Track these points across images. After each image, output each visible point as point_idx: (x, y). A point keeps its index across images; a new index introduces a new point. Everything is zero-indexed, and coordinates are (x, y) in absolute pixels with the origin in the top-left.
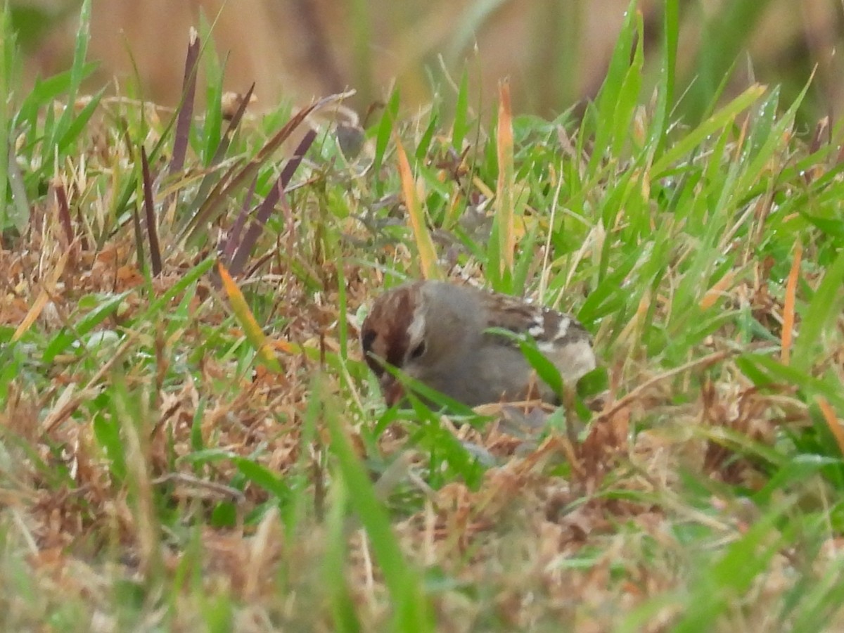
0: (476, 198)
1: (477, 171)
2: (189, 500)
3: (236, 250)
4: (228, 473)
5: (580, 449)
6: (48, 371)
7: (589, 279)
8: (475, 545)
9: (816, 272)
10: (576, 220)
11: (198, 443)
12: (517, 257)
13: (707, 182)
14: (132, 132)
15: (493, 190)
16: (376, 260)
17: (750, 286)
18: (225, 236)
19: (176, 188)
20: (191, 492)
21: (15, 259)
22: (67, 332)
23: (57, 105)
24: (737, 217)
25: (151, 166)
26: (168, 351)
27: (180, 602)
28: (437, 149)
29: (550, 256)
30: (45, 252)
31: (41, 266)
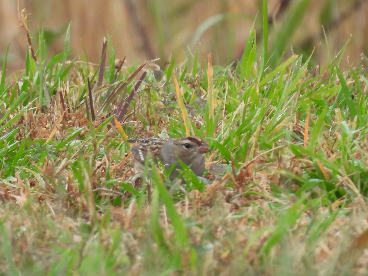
0: (200, 94)
1: (201, 85)
2: (105, 196)
3: (120, 112)
4: (118, 187)
5: (237, 178)
6: (57, 154)
7: (239, 121)
8: (202, 211)
9: (315, 118)
10: (234, 101)
11: (108, 178)
12: (215, 114)
13: (279, 88)
14: (84, 73)
15: (206, 91)
16: (167, 115)
17: (293, 122)
18: (116, 108)
19: (100, 91)
20: (106, 194)
21: (46, 116)
22: (64, 141)
23: (59, 64)
24: (289, 99)
25: (91, 84)
26: (98, 147)
27: (103, 230)
28: (187, 77)
29: (225, 113)
30: (56, 114)
31: (55, 118)
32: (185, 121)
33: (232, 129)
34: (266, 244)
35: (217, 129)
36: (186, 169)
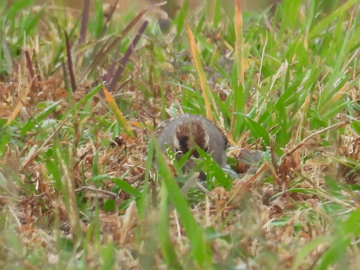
0: (225, 51)
1: (225, 38)
2: (92, 199)
3: (112, 79)
4: (110, 185)
6: (23, 139)
7: (281, 88)
8: (230, 216)
10: (273, 60)
11: (96, 172)
12: (246, 79)
13: (336, 41)
14: (60, 23)
15: (233, 46)
16: (179, 82)
17: (357, 89)
18: (106, 73)
19: (82, 50)
20: (94, 195)
21: (6, 86)
22: (32, 120)
23: (25, 12)
24: (350, 57)
25: (70, 40)
26: (80, 128)
27: (89, 247)
28: (206, 28)
29: (261, 78)
30: (20, 83)
31: (19, 89)
32: (203, 91)
33: (269, 100)
34: (320, 262)
35: (249, 100)
36: (205, 158)
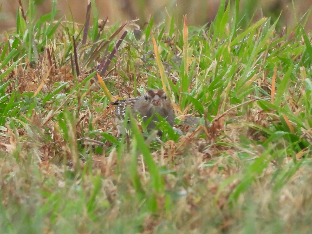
0: (177, 52)
1: (177, 43)
2: (88, 145)
3: (103, 68)
4: (100, 137)
5: (209, 130)
6: (44, 106)
7: (212, 77)
8: (177, 160)
9: (282, 75)
10: (208, 59)
11: (91, 128)
12: (189, 70)
13: (248, 47)
14: (70, 32)
15: (182, 49)
16: (146, 71)
17: (262, 79)
18: (99, 64)
19: (84, 49)
20: (89, 143)
21: (34, 71)
22: (50, 94)
23: (47, 24)
24: (258, 57)
25: (76, 42)
26: (82, 100)
27: (85, 177)
28: (165, 37)
29: (199, 70)
30: (43, 69)
31: (42, 73)
32: (161, 77)
33: (205, 84)
34: (235, 191)
35: (191, 84)
36: (162, 121)
